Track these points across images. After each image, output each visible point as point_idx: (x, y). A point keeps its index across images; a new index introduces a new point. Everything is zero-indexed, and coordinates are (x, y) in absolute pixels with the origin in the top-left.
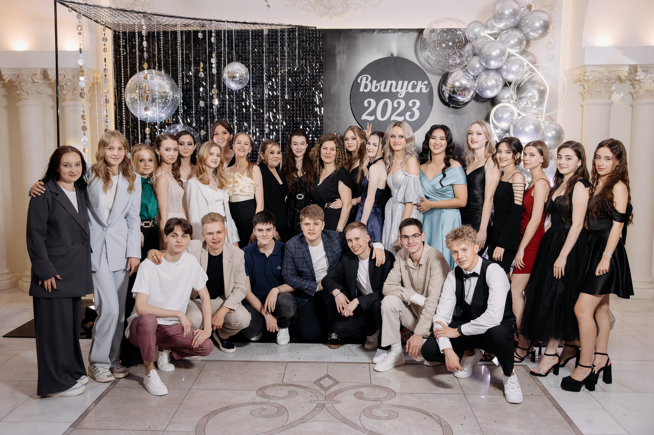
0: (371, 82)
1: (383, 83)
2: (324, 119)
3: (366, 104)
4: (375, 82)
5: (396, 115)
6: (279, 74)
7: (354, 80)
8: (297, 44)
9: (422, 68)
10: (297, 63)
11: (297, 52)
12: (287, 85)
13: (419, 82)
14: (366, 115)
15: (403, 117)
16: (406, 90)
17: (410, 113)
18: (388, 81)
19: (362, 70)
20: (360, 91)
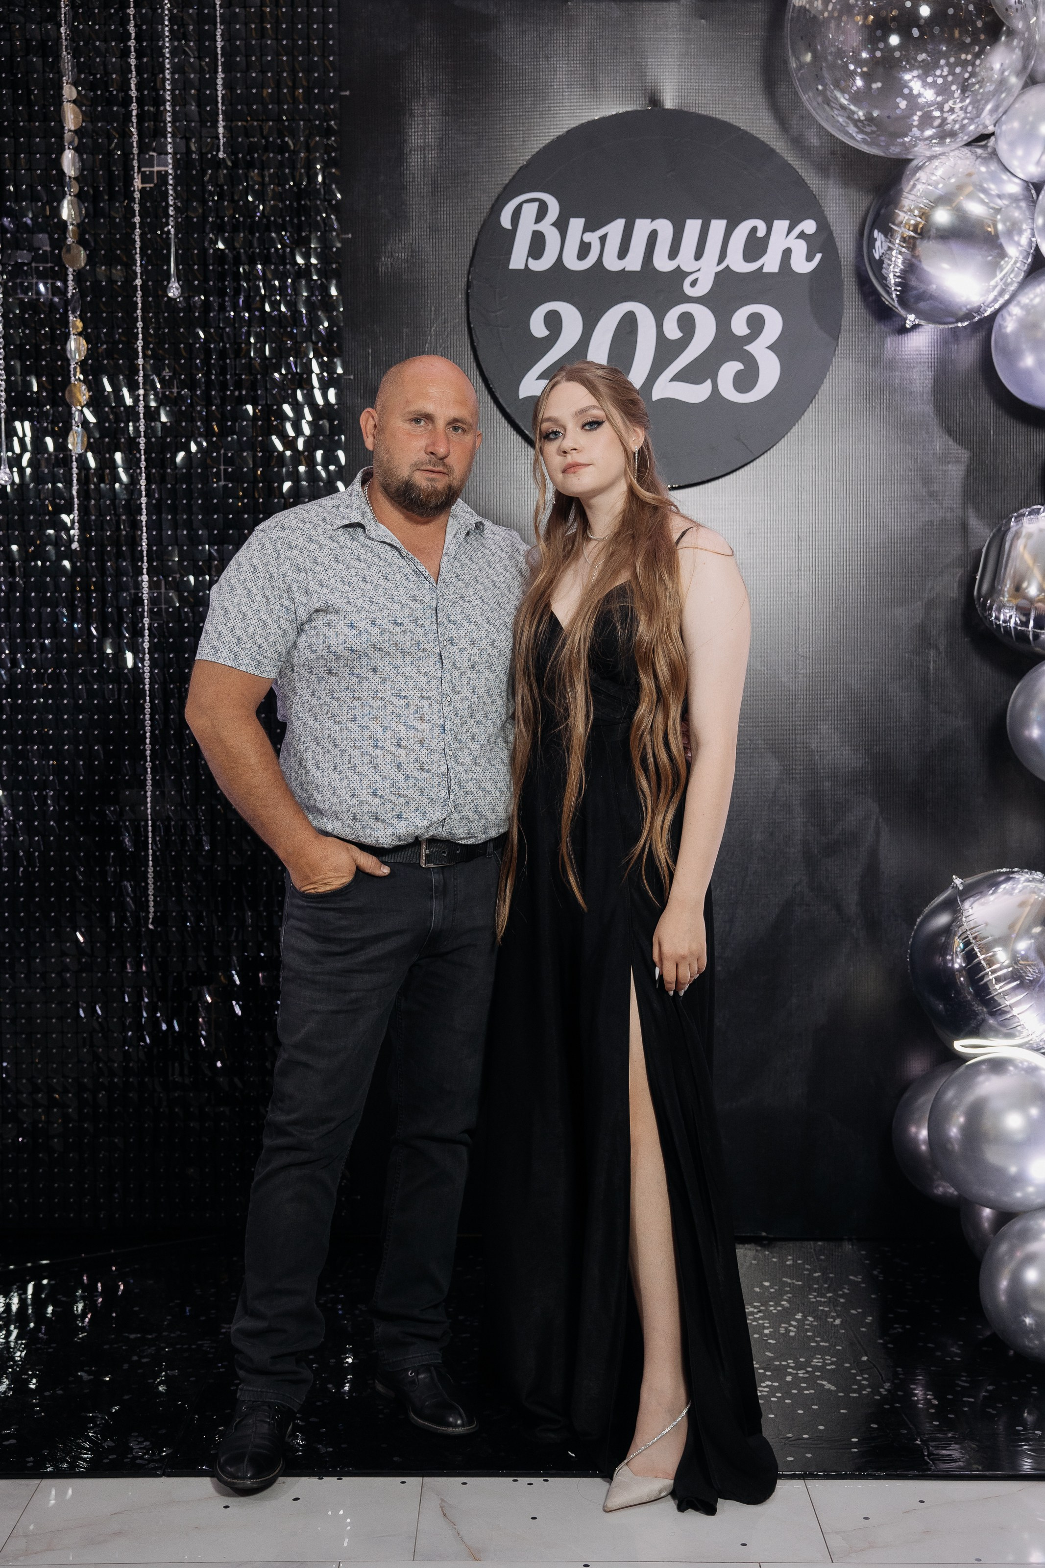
0: (561, 225)
2: (347, 393)
3: (538, 328)
4: (576, 224)
5: (676, 378)
6: (137, 183)
7: (484, 215)
8: (219, 44)
9: (791, 159)
10: (221, 136)
11: (220, 82)
12: (176, 235)
13: (777, 223)
14: (537, 379)
15: (708, 385)
16: (720, 263)
17: (737, 366)
18: (639, 222)
19: (517, 173)
20: (511, 267)
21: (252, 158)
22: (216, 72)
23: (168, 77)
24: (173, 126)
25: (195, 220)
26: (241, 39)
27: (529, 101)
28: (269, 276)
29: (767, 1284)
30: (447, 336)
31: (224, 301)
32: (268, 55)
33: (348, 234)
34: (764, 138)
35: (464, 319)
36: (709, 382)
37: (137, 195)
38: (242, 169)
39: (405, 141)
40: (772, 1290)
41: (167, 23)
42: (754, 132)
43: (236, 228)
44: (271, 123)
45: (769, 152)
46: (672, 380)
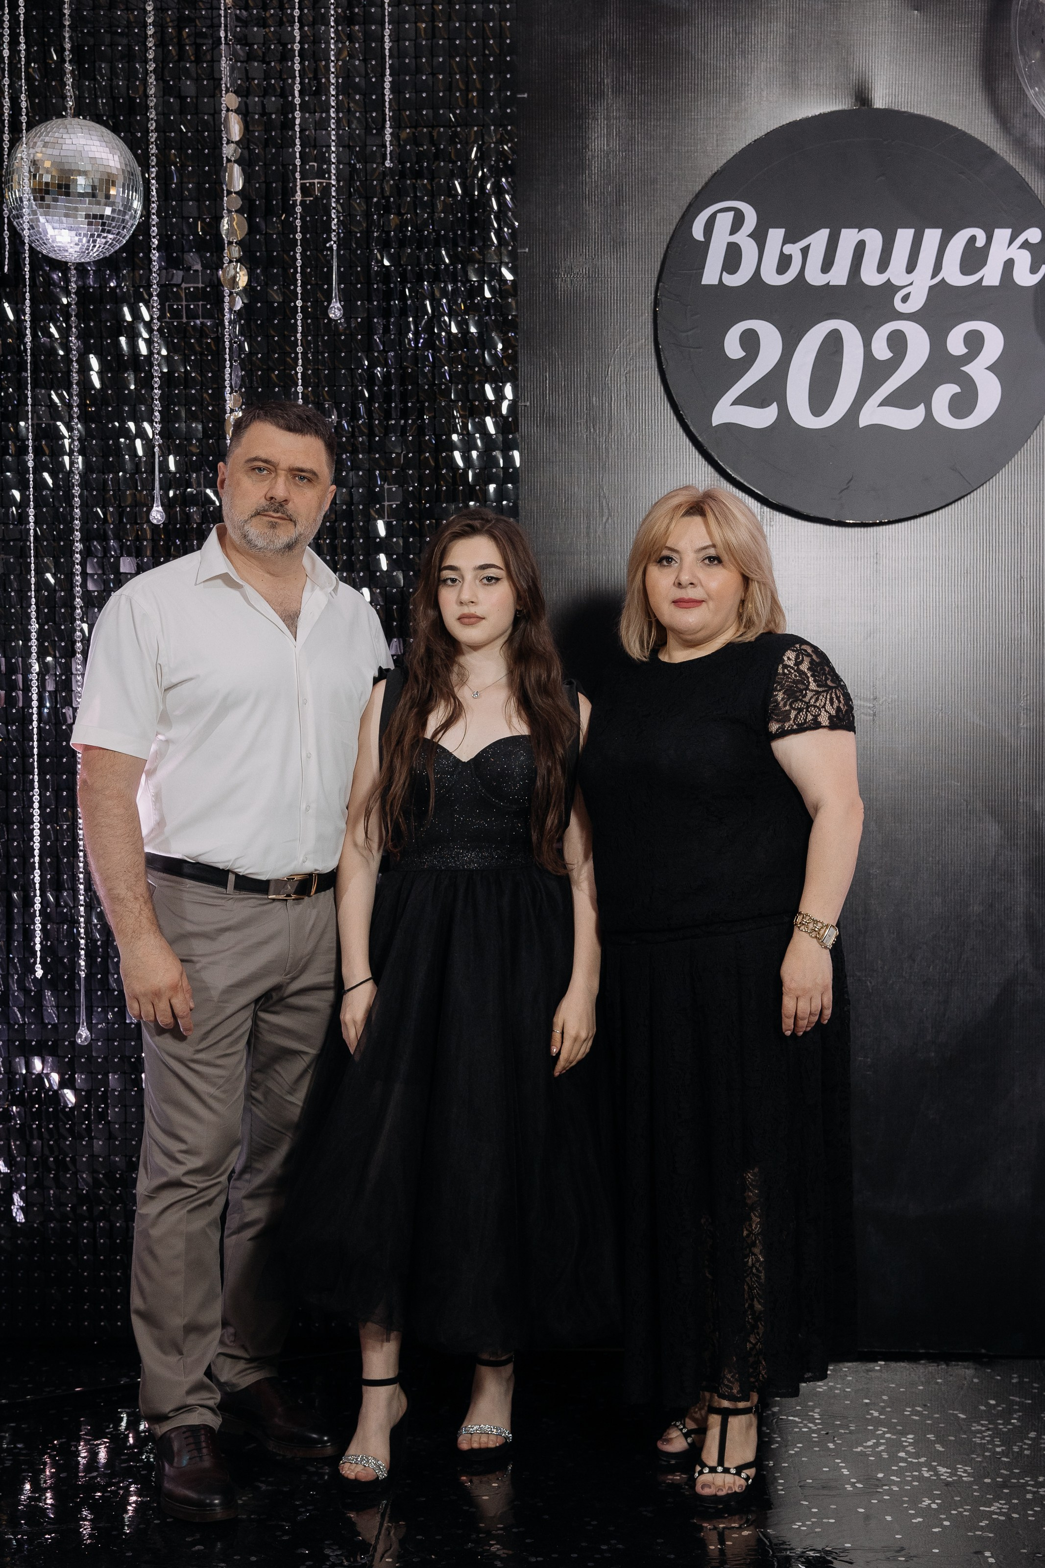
0: (759, 237)
1: (819, 239)
2: (522, 421)
3: (733, 348)
4: (775, 236)
5: (886, 402)
6: (298, 197)
7: (673, 227)
8: (387, 45)
9: (1012, 159)
10: (388, 143)
11: (387, 85)
12: (338, 250)
13: (997, 232)
14: (733, 404)
15: (921, 409)
16: (933, 277)
17: (954, 389)
18: (844, 232)
19: (710, 180)
20: (703, 283)
21: (421, 166)
22: (383, 75)
23: (333, 81)
24: (337, 135)
25: (358, 235)
26: (410, 40)
27: (724, 100)
28: (437, 294)
29: (992, 1402)
30: (632, 359)
31: (388, 322)
32: (439, 56)
33: (524, 248)
34: (984, 139)
35: (651, 339)
36: (921, 408)
37: (299, 209)
38: (410, 179)
39: (587, 146)
40: (1000, 1408)
41: (332, 24)
42: (969, 132)
43: (402, 243)
44: (442, 129)
45: (989, 154)
46: (881, 405)
